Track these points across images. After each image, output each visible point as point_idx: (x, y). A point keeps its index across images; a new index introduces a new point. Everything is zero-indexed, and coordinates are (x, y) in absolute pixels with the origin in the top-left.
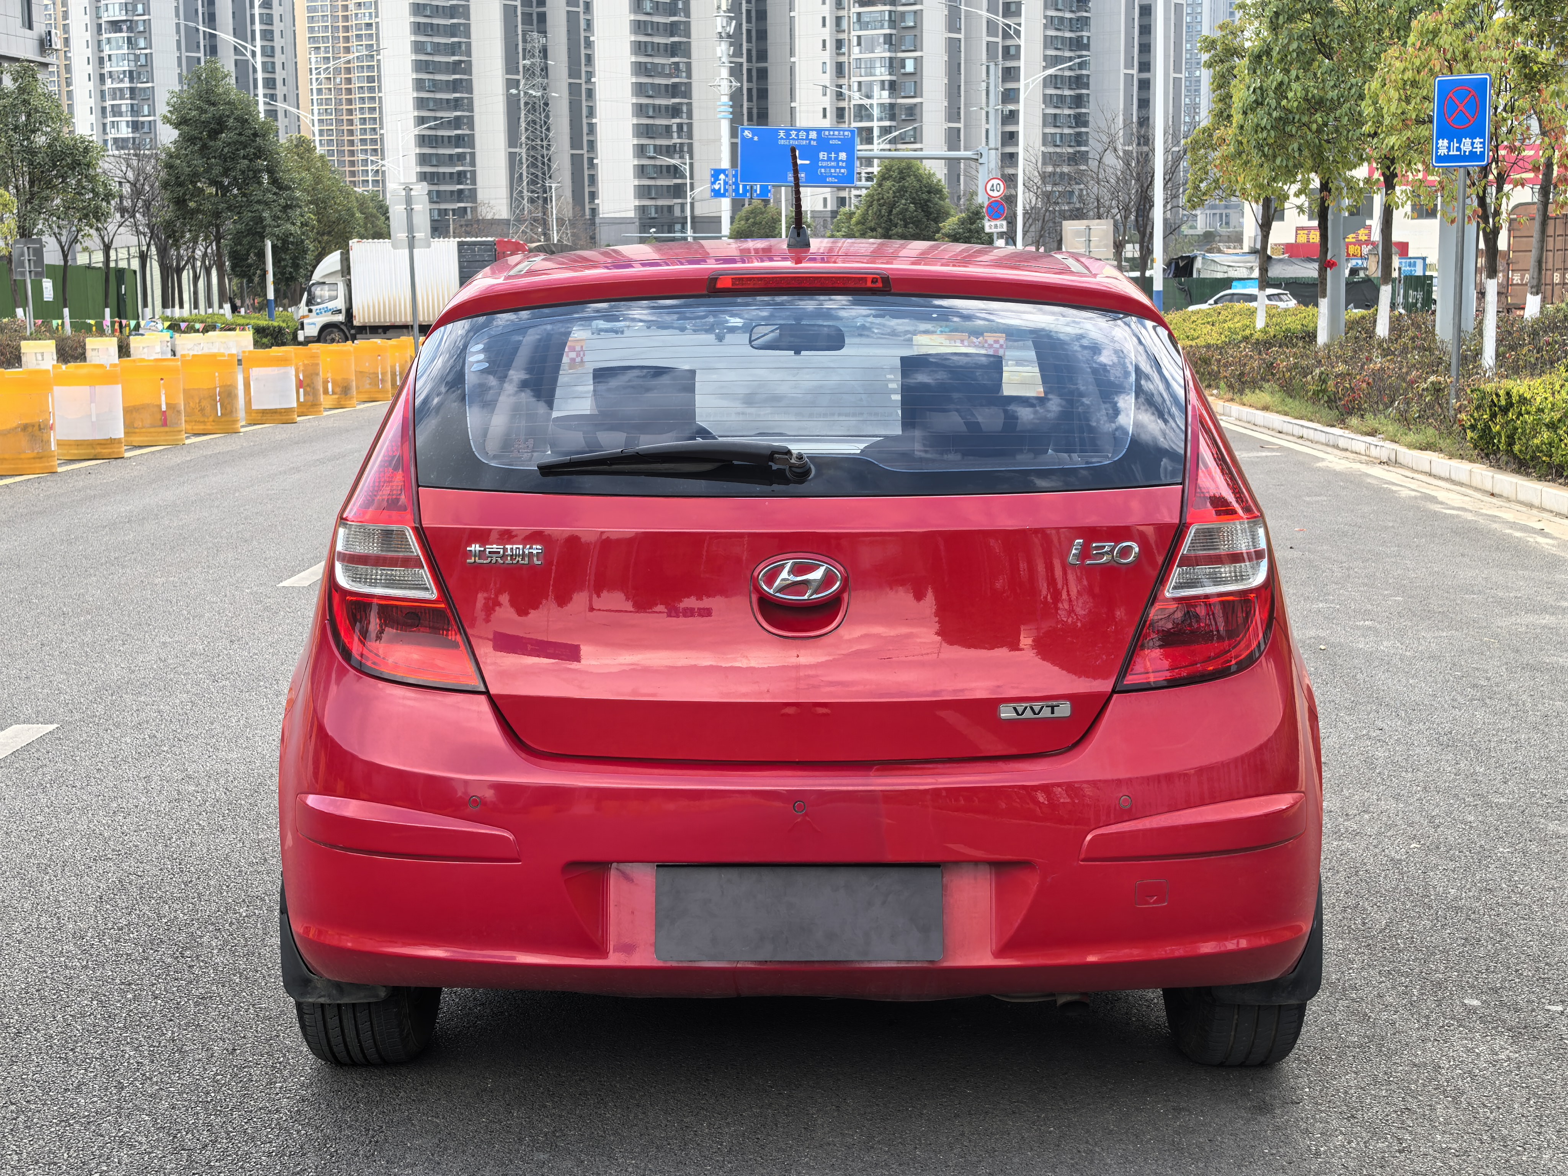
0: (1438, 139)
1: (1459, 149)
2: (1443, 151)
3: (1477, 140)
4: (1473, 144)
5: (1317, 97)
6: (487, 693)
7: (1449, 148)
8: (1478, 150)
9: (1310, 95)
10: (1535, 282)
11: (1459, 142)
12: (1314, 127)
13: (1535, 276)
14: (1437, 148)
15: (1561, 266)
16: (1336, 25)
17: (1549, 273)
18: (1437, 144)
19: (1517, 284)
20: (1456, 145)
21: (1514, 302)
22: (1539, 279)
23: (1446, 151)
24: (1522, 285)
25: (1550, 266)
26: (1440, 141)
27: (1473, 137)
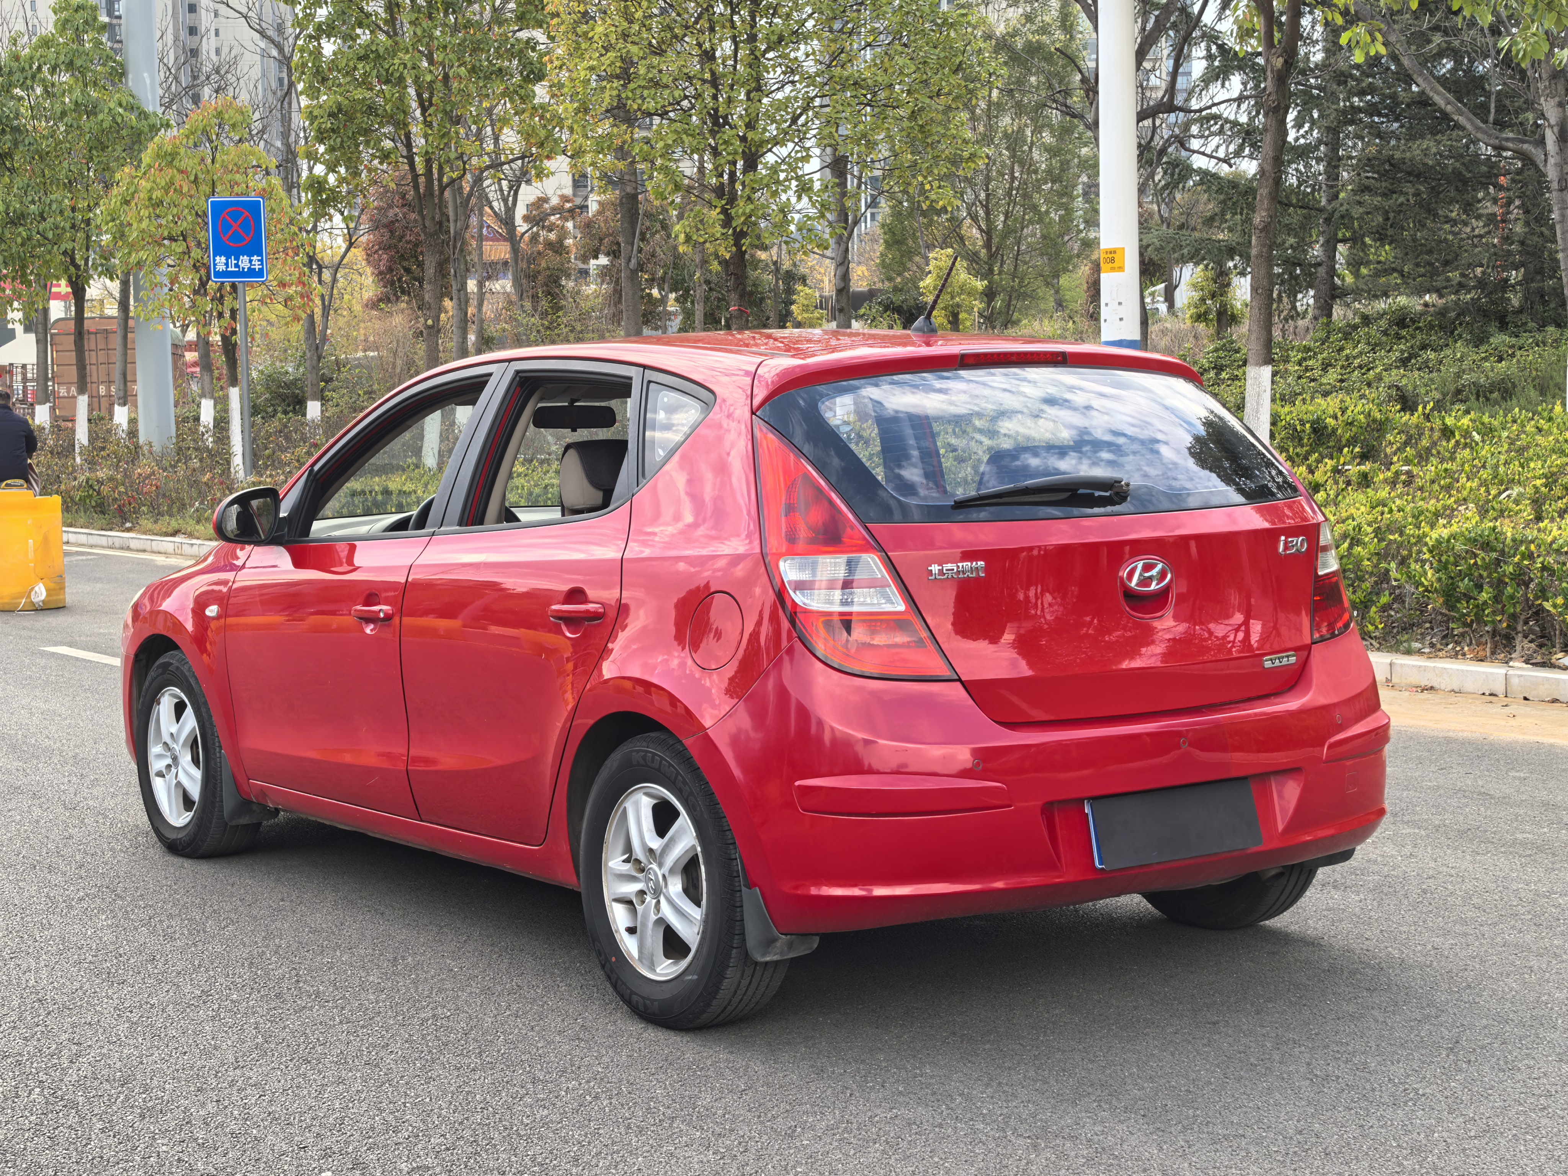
0: (214, 256)
1: (237, 266)
2: (221, 267)
3: (255, 258)
4: (251, 261)
5: (19, 212)
6: (960, 680)
7: (227, 264)
8: (257, 267)
9: (12, 209)
10: (121, 394)
11: (237, 259)
12: (19, 240)
13: (122, 387)
14: (215, 265)
15: (105, 379)
16: (27, 142)
17: (94, 385)
18: (214, 260)
19: (64, 397)
20: (234, 262)
21: (63, 414)
22: (126, 391)
23: (224, 268)
24: (68, 397)
25: (95, 379)
26: (218, 258)
27: (250, 255)
